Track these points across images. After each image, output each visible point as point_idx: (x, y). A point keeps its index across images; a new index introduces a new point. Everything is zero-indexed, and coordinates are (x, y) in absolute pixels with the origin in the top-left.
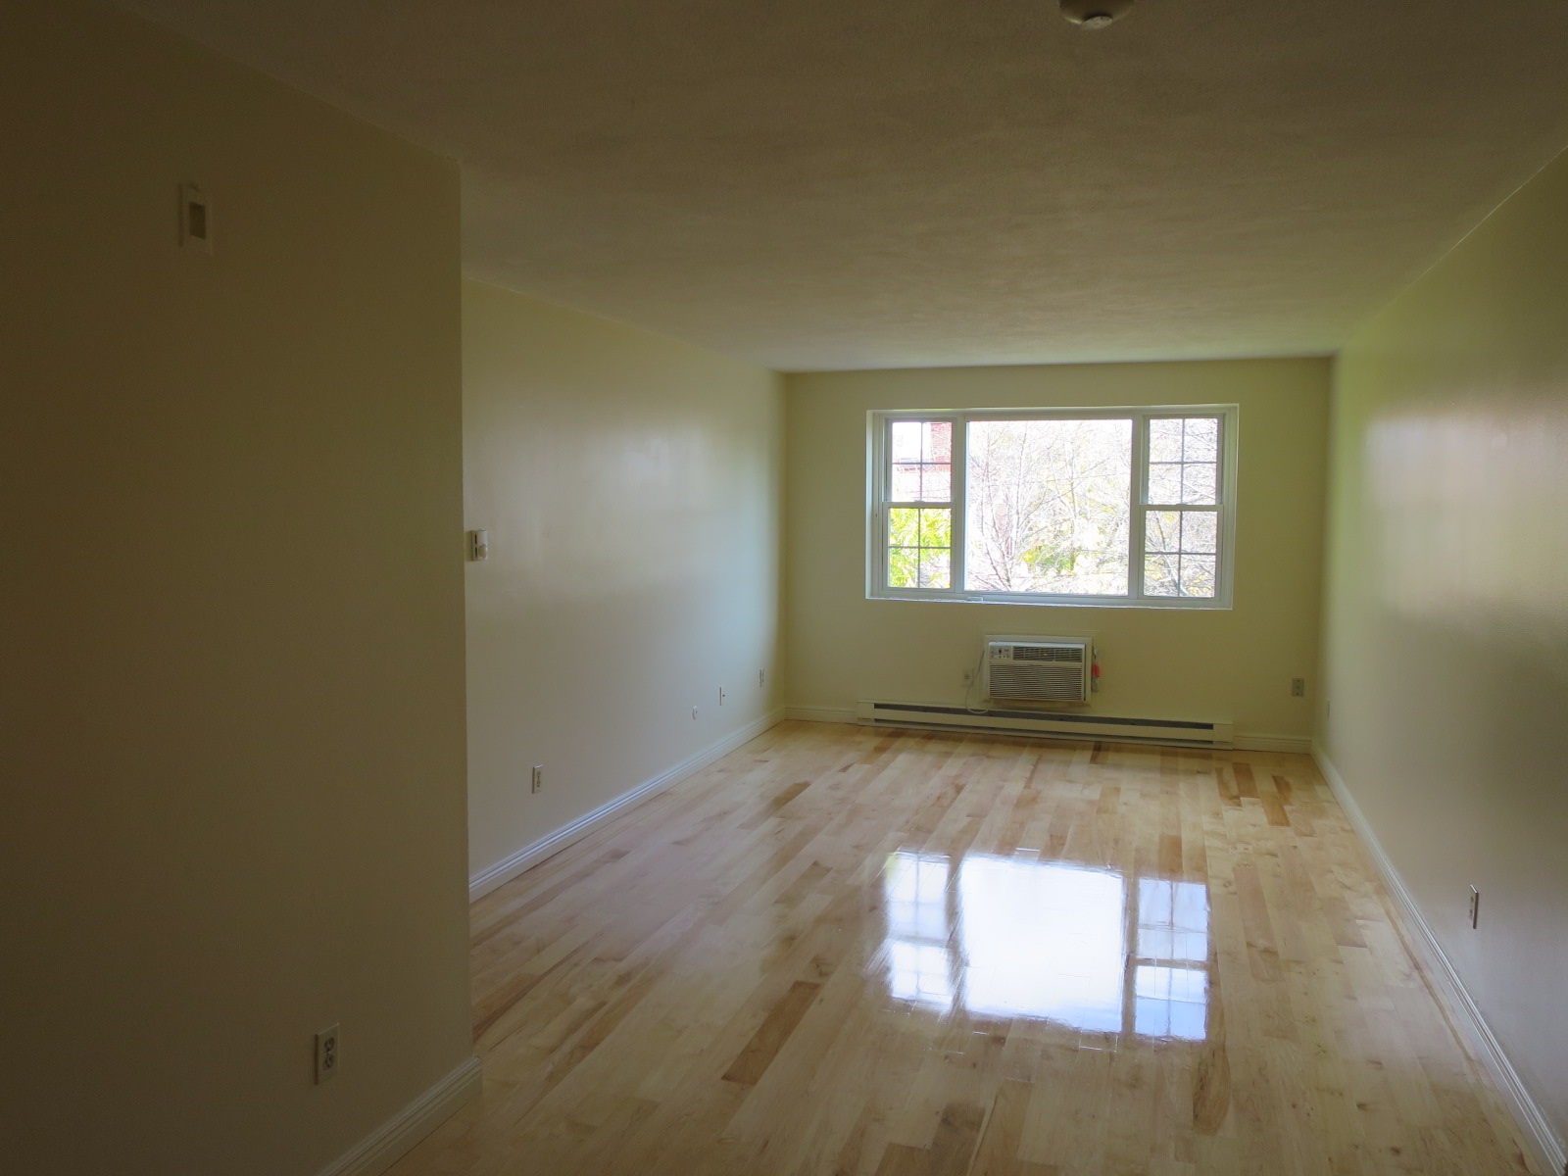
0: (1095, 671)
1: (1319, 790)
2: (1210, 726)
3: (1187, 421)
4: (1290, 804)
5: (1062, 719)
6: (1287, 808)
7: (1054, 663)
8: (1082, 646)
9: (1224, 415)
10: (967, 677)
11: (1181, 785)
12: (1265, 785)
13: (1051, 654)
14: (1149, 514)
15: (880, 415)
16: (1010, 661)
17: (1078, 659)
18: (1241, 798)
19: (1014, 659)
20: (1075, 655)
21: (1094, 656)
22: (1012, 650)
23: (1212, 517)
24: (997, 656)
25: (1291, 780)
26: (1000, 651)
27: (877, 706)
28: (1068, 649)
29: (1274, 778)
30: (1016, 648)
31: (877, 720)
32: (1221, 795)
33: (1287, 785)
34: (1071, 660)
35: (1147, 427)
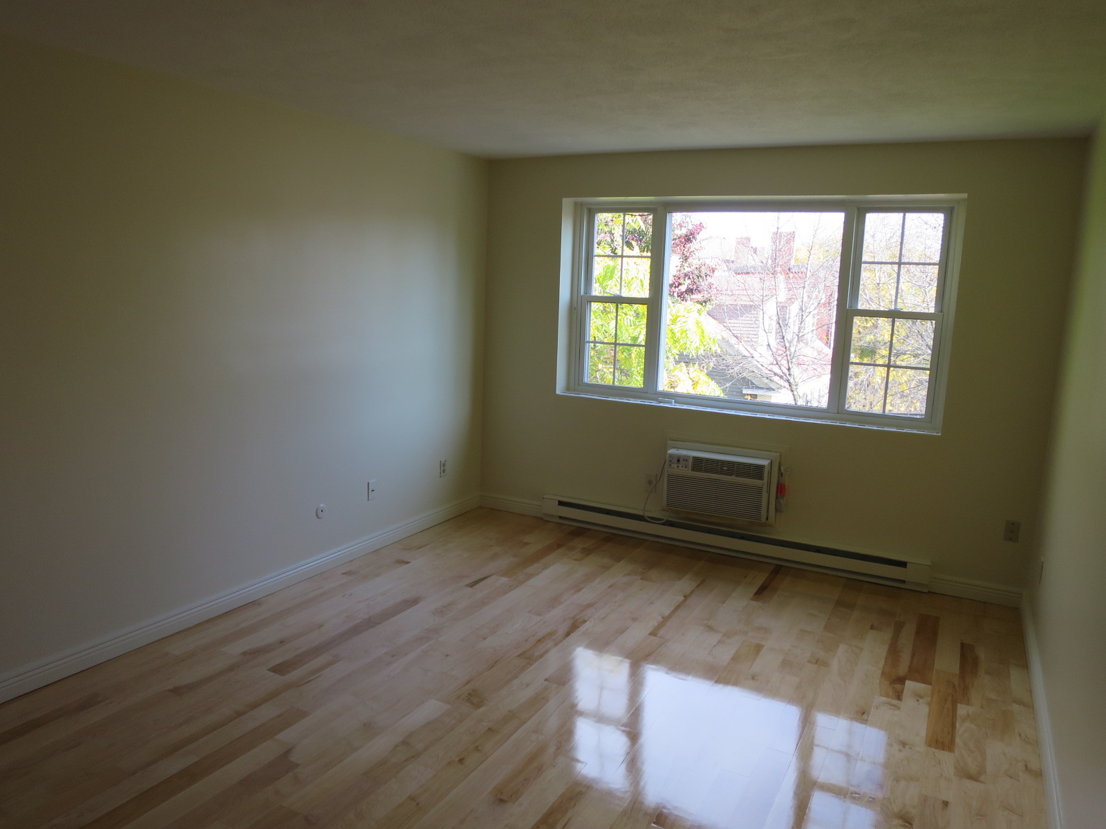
0: (781, 489)
1: (1015, 674)
2: (903, 564)
3: (908, 215)
4: (968, 703)
5: (743, 537)
6: (962, 710)
7: (733, 479)
8: (765, 463)
9: (952, 209)
10: (650, 482)
11: (842, 648)
12: (946, 662)
13: (732, 468)
14: (857, 321)
15: (582, 204)
16: (689, 472)
17: (761, 478)
18: (907, 682)
19: (693, 469)
20: (757, 471)
21: (781, 474)
22: (691, 461)
23: (929, 327)
24: (675, 466)
25: (982, 653)
26: (678, 461)
27: (561, 503)
28: (750, 465)
29: (963, 645)
30: (695, 459)
31: (560, 517)
32: (883, 673)
33: (976, 662)
34: (753, 478)
35: (861, 222)
